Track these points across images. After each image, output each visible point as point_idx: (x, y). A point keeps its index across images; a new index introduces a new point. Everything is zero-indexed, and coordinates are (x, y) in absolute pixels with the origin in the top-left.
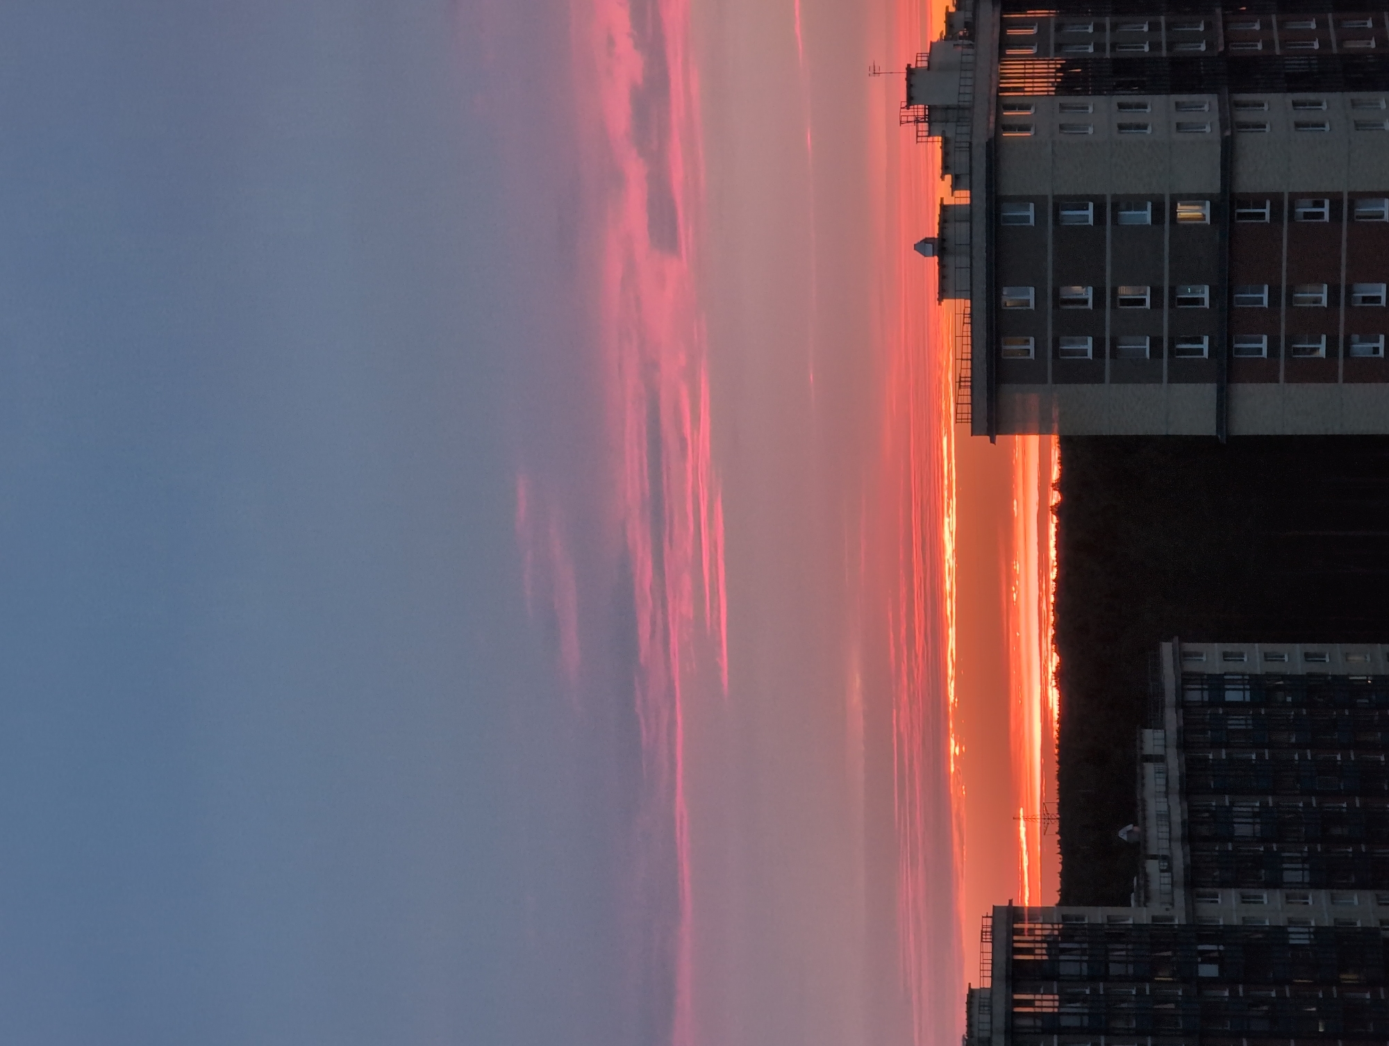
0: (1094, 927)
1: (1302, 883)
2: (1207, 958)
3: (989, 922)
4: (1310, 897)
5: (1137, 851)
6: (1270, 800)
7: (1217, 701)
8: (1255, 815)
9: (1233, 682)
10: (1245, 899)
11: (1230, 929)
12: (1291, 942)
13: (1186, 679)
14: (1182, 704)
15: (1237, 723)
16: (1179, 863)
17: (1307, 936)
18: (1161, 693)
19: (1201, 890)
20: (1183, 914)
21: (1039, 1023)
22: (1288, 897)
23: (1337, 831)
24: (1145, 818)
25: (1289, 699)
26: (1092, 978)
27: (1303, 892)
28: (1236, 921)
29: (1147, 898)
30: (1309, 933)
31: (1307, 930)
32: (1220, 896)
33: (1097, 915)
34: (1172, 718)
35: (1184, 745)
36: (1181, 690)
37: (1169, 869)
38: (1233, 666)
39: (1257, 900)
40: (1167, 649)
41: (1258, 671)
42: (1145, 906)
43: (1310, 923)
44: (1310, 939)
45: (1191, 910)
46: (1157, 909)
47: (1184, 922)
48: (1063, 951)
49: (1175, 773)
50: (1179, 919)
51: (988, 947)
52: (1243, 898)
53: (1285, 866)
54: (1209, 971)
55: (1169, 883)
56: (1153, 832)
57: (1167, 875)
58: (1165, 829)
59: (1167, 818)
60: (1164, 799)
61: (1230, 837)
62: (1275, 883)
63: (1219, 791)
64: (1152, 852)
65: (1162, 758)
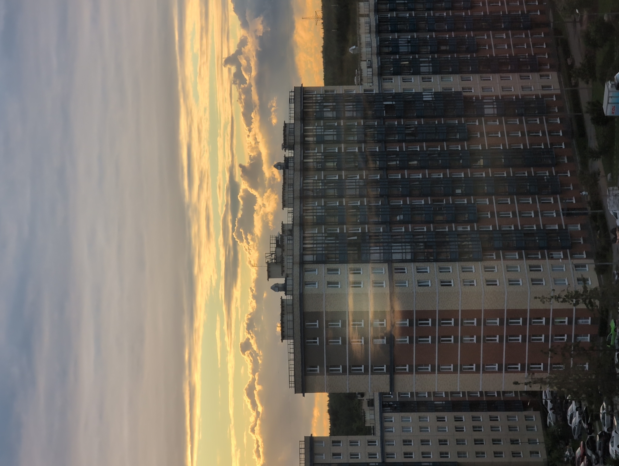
0: (339, 95)
1: (429, 72)
2: (388, 108)
3: (293, 94)
4: (432, 78)
5: (356, 58)
6: (415, 35)
8: (409, 42)
10: (404, 80)
11: (398, 94)
12: (424, 99)
16: (375, 65)
17: (431, 96)
19: (386, 76)
21: (315, 139)
22: (423, 78)
23: (443, 48)
24: (360, 44)
26: (338, 118)
27: (429, 76)
28: (400, 91)
29: (361, 80)
30: (432, 95)
31: (431, 94)
32: (393, 79)
33: (340, 90)
35: (377, 11)
37: (370, 67)
39: (410, 81)
42: (362, 85)
43: (432, 90)
44: (432, 97)
45: (380, 86)
46: (366, 86)
47: (378, 92)
48: (325, 107)
49: (373, 24)
50: (376, 90)
51: (292, 106)
52: (403, 80)
53: (421, 65)
55: (371, 73)
56: (364, 50)
57: (370, 70)
58: (370, 49)
59: (369, 44)
60: (369, 35)
61: (397, 53)
62: (417, 72)
63: (393, 32)
64: (364, 58)
65: (368, 16)
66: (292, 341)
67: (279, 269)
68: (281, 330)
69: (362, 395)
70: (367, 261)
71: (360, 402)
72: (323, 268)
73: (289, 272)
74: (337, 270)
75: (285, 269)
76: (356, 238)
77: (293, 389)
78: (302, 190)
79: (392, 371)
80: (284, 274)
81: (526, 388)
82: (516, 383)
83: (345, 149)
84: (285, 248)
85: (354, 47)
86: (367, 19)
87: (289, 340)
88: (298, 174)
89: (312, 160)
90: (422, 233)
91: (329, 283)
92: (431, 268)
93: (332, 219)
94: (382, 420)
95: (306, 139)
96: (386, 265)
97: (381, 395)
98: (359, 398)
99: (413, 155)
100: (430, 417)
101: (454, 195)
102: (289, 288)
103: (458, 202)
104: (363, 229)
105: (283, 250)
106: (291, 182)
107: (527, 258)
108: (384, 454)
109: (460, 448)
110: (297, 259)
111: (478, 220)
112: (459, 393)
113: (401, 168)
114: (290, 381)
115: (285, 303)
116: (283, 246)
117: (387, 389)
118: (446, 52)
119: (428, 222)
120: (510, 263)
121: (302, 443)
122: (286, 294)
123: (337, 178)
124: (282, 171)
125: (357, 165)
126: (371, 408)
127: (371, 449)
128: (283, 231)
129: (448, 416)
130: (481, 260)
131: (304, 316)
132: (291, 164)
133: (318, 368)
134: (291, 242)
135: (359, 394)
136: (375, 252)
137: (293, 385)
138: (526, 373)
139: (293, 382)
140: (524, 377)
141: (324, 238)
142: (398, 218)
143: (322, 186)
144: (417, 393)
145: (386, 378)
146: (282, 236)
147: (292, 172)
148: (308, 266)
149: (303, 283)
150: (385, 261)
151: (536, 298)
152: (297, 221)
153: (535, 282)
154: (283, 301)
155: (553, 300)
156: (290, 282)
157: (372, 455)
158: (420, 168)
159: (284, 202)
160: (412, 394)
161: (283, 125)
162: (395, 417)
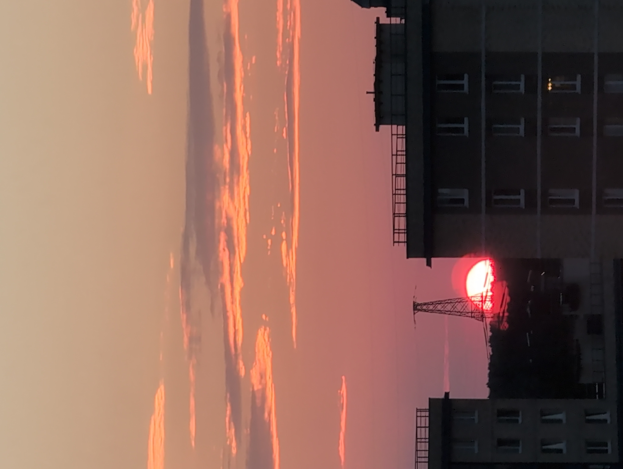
66: (401, 129)
68: (375, 100)
87: (395, 127)
114: (396, 227)
121: (423, 414)
122: (389, 14)
137: (403, 237)
139: (403, 231)
154: (380, 28)
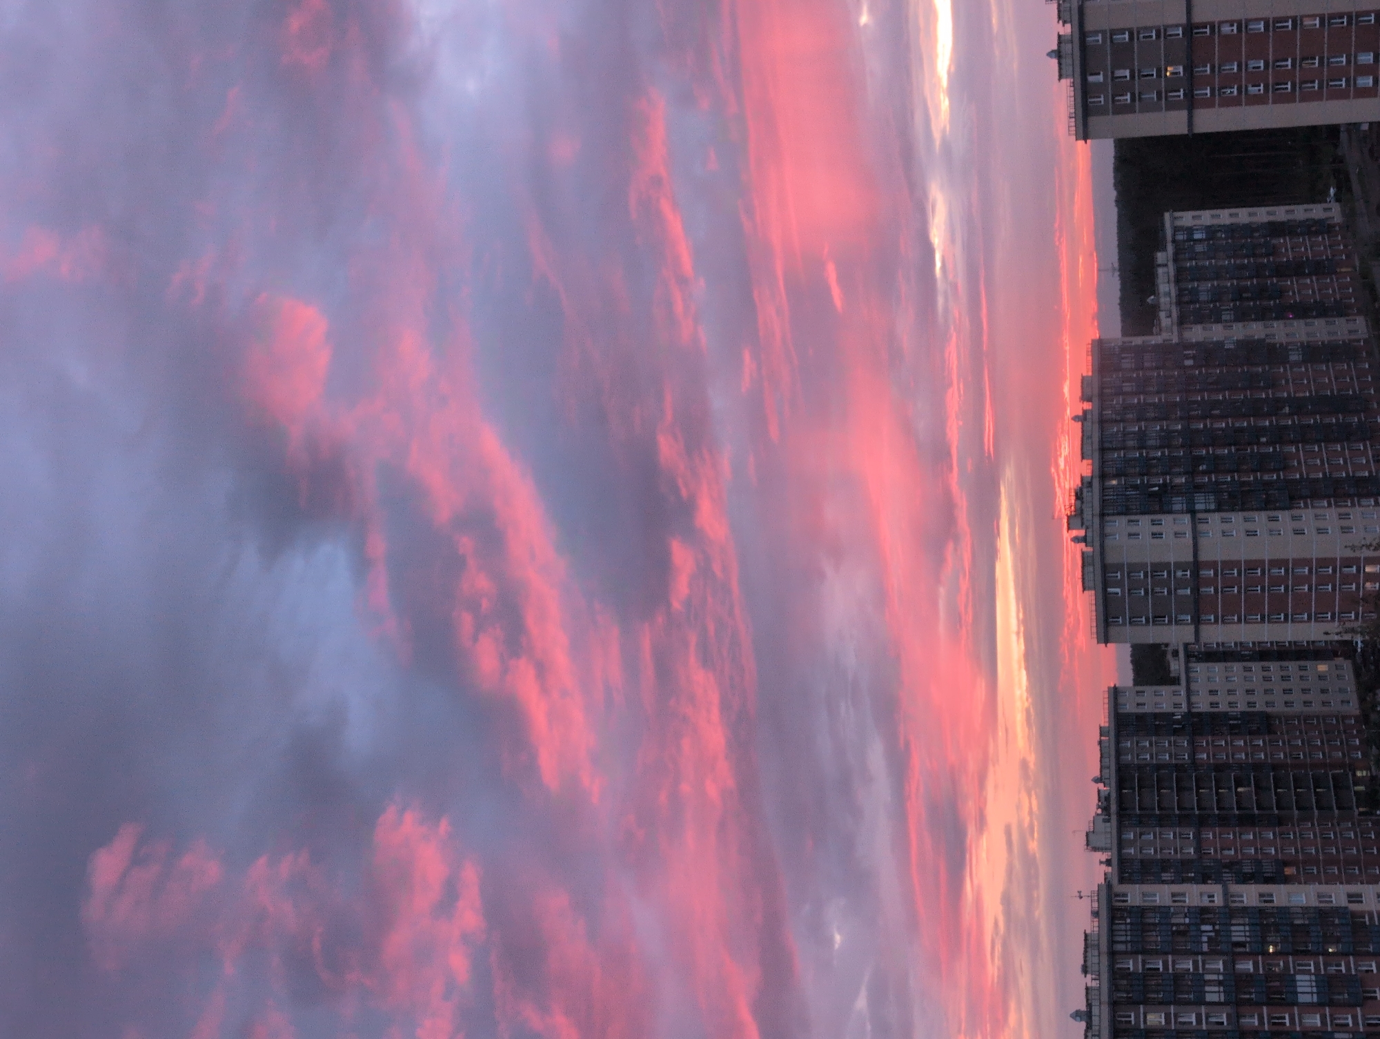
0: (1137, 346)
1: (1231, 320)
2: (1188, 357)
3: (1090, 346)
4: (1234, 326)
5: (1154, 310)
6: (1215, 283)
7: (1190, 239)
8: (1208, 291)
9: (1197, 230)
11: (1198, 344)
12: (1226, 347)
13: (1176, 229)
14: (1174, 241)
15: (1199, 248)
16: (1175, 314)
18: (1164, 237)
19: (1185, 326)
20: (1177, 338)
21: (1113, 391)
22: (1224, 327)
23: (1245, 295)
24: (1159, 294)
25: (1223, 236)
26: (1137, 369)
27: (1231, 324)
28: (1201, 339)
29: (1161, 330)
30: (1234, 343)
31: (1233, 341)
32: (1193, 328)
33: (1138, 341)
34: (1170, 248)
35: (1175, 260)
36: (1174, 235)
37: (1170, 316)
38: (1198, 222)
39: (1211, 329)
40: (1167, 215)
41: (1208, 224)
42: (1160, 335)
43: (1234, 338)
44: (1234, 345)
45: (1180, 335)
46: (1165, 335)
47: (1177, 341)
48: (1123, 358)
49: (1172, 273)
50: (1175, 340)
51: (1090, 358)
52: (1204, 328)
53: (1223, 313)
54: (1189, 363)
55: (1170, 323)
56: (1162, 300)
57: (1169, 320)
58: (1168, 299)
59: (1169, 294)
60: (1167, 285)
61: (1198, 301)
62: (1218, 321)
63: (1192, 280)
64: (1162, 309)
65: (1166, 265)
66: (1093, 592)
67: (1079, 521)
68: (1082, 581)
69: (1167, 645)
70: (1170, 512)
71: (1164, 653)
72: (1123, 520)
73: (1089, 523)
74: (1138, 521)
75: (1085, 520)
76: (1157, 489)
77: (1096, 640)
78: (1102, 441)
79: (1197, 621)
80: (1084, 526)
81: (1337, 638)
82: (1327, 633)
83: (1144, 399)
84: (1085, 500)
85: (1152, 297)
86: (1165, 269)
87: (1090, 592)
88: (1096, 426)
89: (1110, 412)
90: (1226, 483)
91: (1130, 535)
92: (1237, 518)
93: (1132, 471)
94: (1188, 670)
95: (1104, 391)
96: (1189, 516)
97: (1186, 645)
98: (1163, 648)
99: (1215, 404)
100: (1237, 667)
101: (1258, 443)
102: (1089, 539)
103: (1263, 450)
104: (1165, 480)
105: (1082, 502)
106: (1089, 434)
107: (1337, 506)
108: (1189, 703)
109: (1269, 698)
110: (1097, 511)
111: (1285, 468)
112: (1267, 643)
113: (1203, 418)
114: (1092, 630)
115: (1085, 555)
116: (1083, 498)
117: (1191, 639)
118: (1248, 299)
119: (1231, 471)
120: (1319, 511)
122: (1086, 546)
123: (1137, 429)
124: (1080, 424)
125: (1156, 415)
126: (1177, 658)
127: (1177, 699)
128: (1082, 483)
129: (1256, 666)
130: (1288, 509)
131: (1105, 568)
132: (1089, 416)
133: (1120, 619)
134: (1090, 494)
135: (1163, 644)
136: (1178, 503)
137: (1095, 636)
138: (1336, 623)
139: (1095, 633)
140: (1334, 627)
141: (1124, 489)
142: (1201, 468)
143: (1121, 437)
144: (1223, 643)
145: (1192, 628)
146: (1081, 489)
147: (1090, 424)
148: (1108, 518)
149: (1103, 536)
150: (1187, 512)
151: (1346, 547)
152: (1097, 473)
153: (1345, 530)
154: (1083, 553)
155: (1364, 548)
156: (1090, 534)
157: (1177, 705)
158: (1223, 417)
159: (1082, 454)
160: (1218, 644)
161: (1080, 378)
162: (1200, 668)
